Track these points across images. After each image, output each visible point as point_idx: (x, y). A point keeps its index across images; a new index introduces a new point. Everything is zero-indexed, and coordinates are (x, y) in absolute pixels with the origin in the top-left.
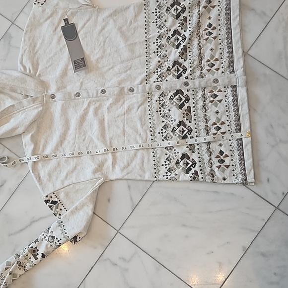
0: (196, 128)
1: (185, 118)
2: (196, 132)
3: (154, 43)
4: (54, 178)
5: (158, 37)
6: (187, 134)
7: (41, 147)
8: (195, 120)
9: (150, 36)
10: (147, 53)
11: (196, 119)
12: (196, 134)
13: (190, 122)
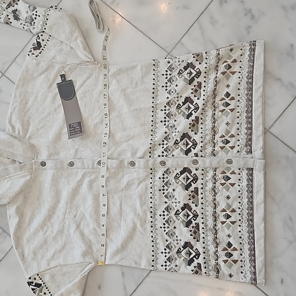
0: (202, 214)
1: (191, 201)
2: (203, 218)
3: (162, 110)
4: (39, 256)
5: (167, 104)
6: (192, 220)
7: (27, 220)
8: (202, 203)
9: (158, 102)
10: (152, 121)
11: (204, 202)
12: (202, 221)
13: (196, 206)
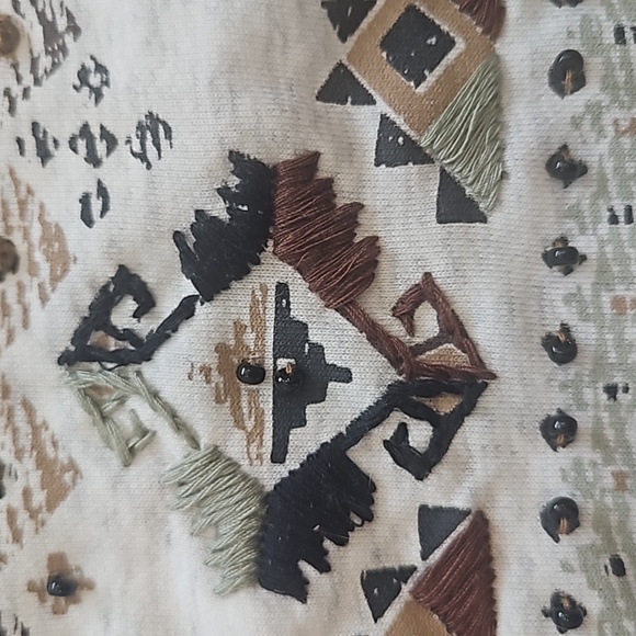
0: (562, 348)
1: (365, 122)
2: (560, 430)
8: (564, 168)
